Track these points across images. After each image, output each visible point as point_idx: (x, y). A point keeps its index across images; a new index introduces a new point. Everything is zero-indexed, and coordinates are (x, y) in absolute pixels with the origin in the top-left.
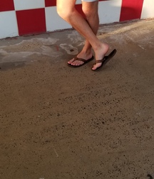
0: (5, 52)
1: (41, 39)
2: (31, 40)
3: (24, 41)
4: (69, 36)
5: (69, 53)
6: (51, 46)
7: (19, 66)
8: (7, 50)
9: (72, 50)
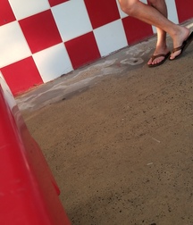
0: (64, 87)
1: (98, 65)
2: (88, 69)
3: (80, 72)
4: (127, 53)
5: (133, 64)
6: (111, 66)
7: (83, 91)
8: (66, 84)
9: (135, 62)
